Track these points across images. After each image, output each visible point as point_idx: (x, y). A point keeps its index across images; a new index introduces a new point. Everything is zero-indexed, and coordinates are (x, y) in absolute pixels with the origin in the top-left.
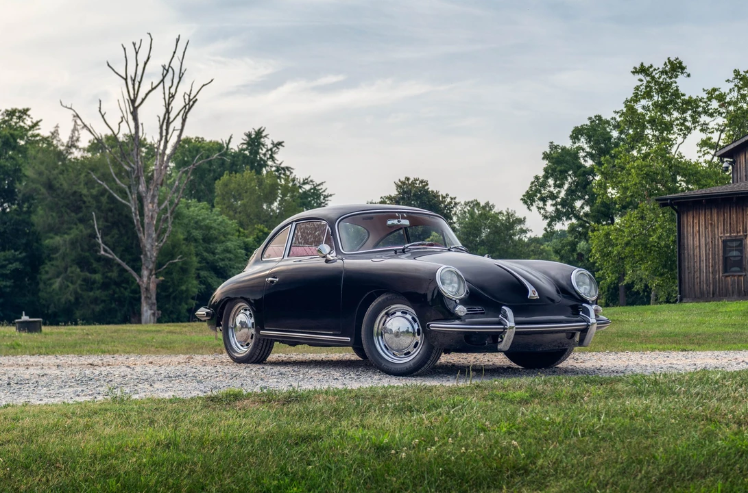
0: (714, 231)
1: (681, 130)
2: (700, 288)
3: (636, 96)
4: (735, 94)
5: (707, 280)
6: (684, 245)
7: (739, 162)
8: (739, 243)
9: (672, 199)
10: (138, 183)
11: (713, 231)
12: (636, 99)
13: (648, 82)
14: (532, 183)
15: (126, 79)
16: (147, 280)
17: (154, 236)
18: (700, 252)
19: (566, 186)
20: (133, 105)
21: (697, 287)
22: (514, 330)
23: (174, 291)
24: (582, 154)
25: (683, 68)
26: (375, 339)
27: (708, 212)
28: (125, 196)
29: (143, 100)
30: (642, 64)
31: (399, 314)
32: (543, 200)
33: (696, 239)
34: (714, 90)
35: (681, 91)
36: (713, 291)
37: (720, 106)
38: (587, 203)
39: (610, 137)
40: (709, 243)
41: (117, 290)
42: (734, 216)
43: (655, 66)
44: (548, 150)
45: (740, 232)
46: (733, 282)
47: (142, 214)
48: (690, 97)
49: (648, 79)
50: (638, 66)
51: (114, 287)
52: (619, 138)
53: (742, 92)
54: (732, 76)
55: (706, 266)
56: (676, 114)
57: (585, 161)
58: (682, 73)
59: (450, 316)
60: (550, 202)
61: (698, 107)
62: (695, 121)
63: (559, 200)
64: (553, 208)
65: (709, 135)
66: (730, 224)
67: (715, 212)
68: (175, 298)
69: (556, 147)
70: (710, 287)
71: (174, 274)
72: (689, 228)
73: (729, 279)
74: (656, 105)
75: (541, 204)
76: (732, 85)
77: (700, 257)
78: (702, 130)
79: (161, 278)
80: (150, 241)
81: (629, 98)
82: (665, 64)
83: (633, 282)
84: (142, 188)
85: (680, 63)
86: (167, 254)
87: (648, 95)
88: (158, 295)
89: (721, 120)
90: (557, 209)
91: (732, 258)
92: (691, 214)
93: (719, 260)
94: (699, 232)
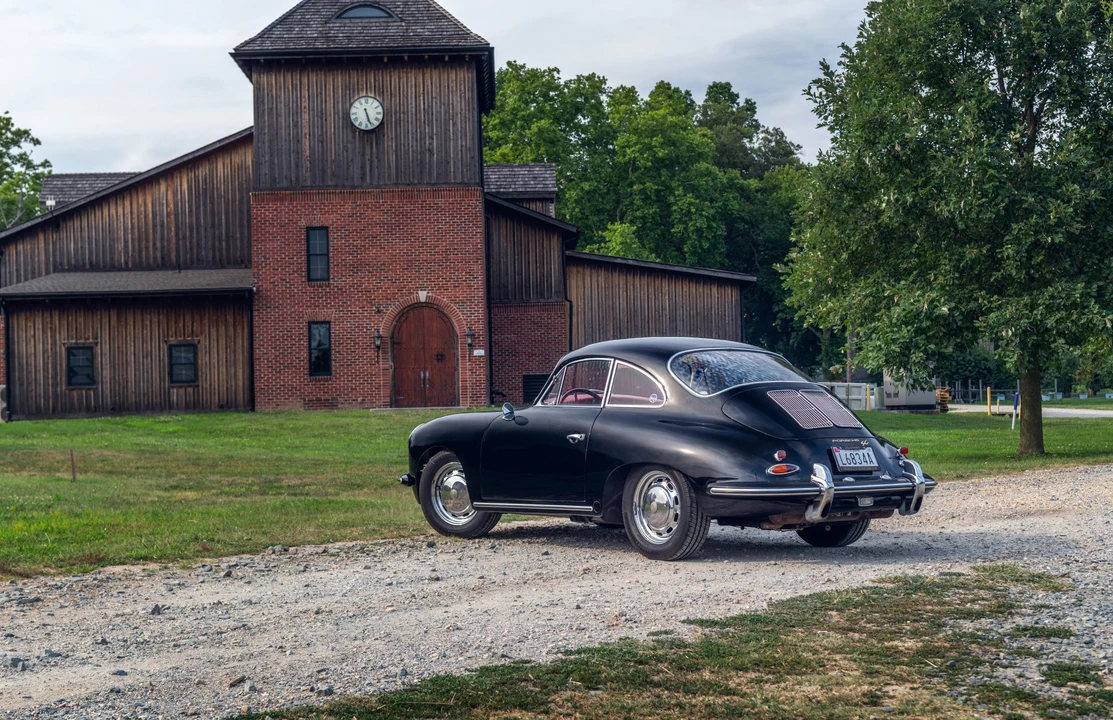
0: (55, 336)
2: (36, 403)
5: (44, 392)
7: (7, 253)
11: (53, 337)
18: (35, 360)
21: (31, 402)
33: (31, 345)
36: (53, 404)
40: (47, 350)
45: (88, 338)
46: (81, 396)
55: (44, 376)
66: (76, 329)
67: (56, 314)
70: (49, 402)
72: (20, 332)
73: (75, 393)
77: (35, 366)
91: (79, 369)
92: (23, 316)
93: (61, 370)
94: (34, 337)
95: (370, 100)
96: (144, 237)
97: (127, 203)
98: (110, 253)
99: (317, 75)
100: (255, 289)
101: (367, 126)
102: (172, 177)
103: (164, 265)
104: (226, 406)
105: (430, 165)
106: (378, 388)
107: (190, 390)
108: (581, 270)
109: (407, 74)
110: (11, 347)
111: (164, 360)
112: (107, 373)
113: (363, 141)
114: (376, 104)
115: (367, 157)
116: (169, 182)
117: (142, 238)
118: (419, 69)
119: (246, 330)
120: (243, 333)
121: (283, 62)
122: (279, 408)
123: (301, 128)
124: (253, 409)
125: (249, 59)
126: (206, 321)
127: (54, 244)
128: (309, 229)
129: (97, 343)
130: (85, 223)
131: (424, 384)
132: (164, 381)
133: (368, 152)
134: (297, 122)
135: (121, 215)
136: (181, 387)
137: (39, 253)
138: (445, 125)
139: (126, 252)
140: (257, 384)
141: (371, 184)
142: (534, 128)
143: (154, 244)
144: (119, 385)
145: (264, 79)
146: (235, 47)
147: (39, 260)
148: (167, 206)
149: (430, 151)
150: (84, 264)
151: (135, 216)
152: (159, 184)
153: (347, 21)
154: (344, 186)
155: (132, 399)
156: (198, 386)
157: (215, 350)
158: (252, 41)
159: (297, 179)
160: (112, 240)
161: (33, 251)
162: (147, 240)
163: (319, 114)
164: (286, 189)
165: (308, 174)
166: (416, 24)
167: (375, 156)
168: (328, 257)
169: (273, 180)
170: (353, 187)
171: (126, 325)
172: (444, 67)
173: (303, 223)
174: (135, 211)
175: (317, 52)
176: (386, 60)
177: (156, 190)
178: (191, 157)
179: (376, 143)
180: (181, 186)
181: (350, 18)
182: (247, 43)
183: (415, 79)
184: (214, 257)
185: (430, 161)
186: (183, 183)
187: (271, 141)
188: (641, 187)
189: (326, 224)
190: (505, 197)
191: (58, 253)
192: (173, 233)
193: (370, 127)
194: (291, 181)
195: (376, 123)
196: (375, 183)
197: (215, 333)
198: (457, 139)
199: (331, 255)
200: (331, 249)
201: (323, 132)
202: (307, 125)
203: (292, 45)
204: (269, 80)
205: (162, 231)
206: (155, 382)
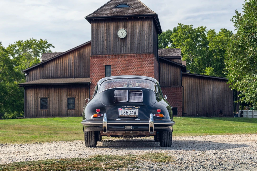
0: (37, 95)
2: (32, 114)
5: (34, 111)
6: (27, 100)
7: (30, 74)
8: (46, 100)
9: (24, 85)
18: (32, 102)
27: (36, 90)
33: (31, 98)
36: (37, 114)
40: (35, 99)
42: (44, 91)
45: (46, 96)
46: (44, 112)
55: (34, 106)
66: (43, 93)
67: (38, 90)
70: (35, 113)
72: (28, 94)
73: (42, 111)
77: (32, 104)
91: (44, 104)
92: (29, 90)
93: (39, 105)
94: (32, 95)
95: (123, 30)
96: (66, 69)
97: (61, 60)
98: (57, 74)
99: (109, 23)
100: (91, 83)
101: (122, 37)
102: (73, 53)
103: (71, 77)
105: (140, 48)
107: (73, 110)
108: (186, 78)
109: (133, 22)
110: (26, 98)
111: (66, 102)
112: (51, 106)
113: (121, 41)
114: (125, 31)
115: (122, 46)
116: (73, 54)
117: (65, 69)
118: (137, 21)
120: (88, 95)
121: (99, 20)
123: (104, 38)
125: (91, 19)
126: (78, 91)
127: (42, 71)
128: (106, 66)
129: (48, 97)
130: (50, 66)
132: (66, 108)
133: (122, 44)
134: (103, 36)
135: (60, 63)
136: (71, 110)
137: (38, 74)
138: (144, 36)
139: (61, 73)
141: (123, 53)
142: (186, 41)
143: (68, 71)
144: (54, 109)
145: (94, 24)
146: (86, 16)
147: (38, 76)
148: (72, 61)
149: (140, 44)
150: (50, 76)
151: (63, 63)
152: (70, 55)
153: (117, 8)
154: (116, 54)
155: (57, 113)
156: (75, 109)
157: (80, 99)
158: (91, 14)
159: (103, 52)
160: (57, 70)
161: (36, 74)
162: (66, 70)
163: (109, 34)
164: (100, 55)
165: (106, 50)
166: (136, 9)
167: (124, 45)
168: (111, 74)
169: (96, 52)
170: (118, 54)
171: (56, 92)
172: (144, 20)
173: (104, 64)
174: (63, 62)
175: (108, 17)
176: (127, 19)
177: (69, 56)
178: (78, 47)
179: (125, 42)
180: (76, 55)
183: (136, 24)
184: (84, 75)
185: (139, 46)
186: (76, 54)
187: (96, 42)
188: (216, 57)
189: (111, 64)
190: (166, 58)
191: (43, 74)
192: (73, 68)
193: (123, 37)
194: (101, 53)
195: (125, 36)
196: (124, 53)
197: (80, 95)
198: (147, 41)
199: (112, 73)
200: (112, 71)
201: (110, 39)
202: (106, 37)
203: (102, 15)
204: (96, 25)
205: (71, 67)
206: (64, 108)
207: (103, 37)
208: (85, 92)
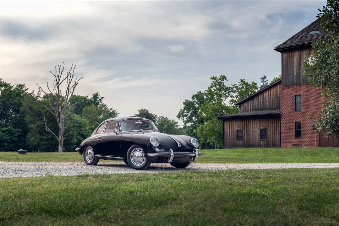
1: (225, 96)
3: (212, 86)
4: (241, 86)
5: (232, 142)
6: (225, 131)
7: (242, 106)
8: (241, 131)
9: (222, 117)
10: (59, 108)
11: (234, 127)
12: (211, 87)
13: (215, 82)
14: (180, 111)
15: (56, 76)
16: (61, 139)
17: (63, 125)
18: (230, 133)
19: (190, 113)
20: (58, 84)
21: (229, 144)
22: (173, 156)
23: (69, 142)
24: (195, 103)
25: (226, 78)
26: (131, 158)
27: (232, 122)
28: (54, 112)
29: (61, 83)
30: (213, 77)
31: (138, 151)
32: (183, 116)
33: (229, 129)
34: (235, 85)
35: (225, 85)
36: (233, 145)
37: (236, 90)
38: (196, 118)
39: (204, 98)
40: (232, 131)
41: (51, 141)
42: (240, 123)
43: (217, 77)
44: (185, 102)
46: (240, 142)
47: (60, 118)
48: (228, 87)
49: (215, 81)
50: (212, 77)
51: (50, 141)
52: (206, 99)
53: (243, 86)
54: (240, 81)
55: (231, 137)
56: (223, 92)
57: (196, 105)
58: (225, 79)
59: (154, 152)
60: (185, 117)
61: (230, 90)
62: (229, 94)
63: (188, 117)
64: (186, 119)
65: (233, 98)
66: (239, 125)
67: (234, 121)
68: (69, 144)
69: (187, 101)
71: (69, 137)
72: (227, 126)
73: (238, 142)
74: (217, 89)
75: (183, 118)
76: (240, 84)
77: (230, 135)
78: (231, 97)
79: (65, 138)
80: (62, 126)
81: (209, 87)
82: (220, 77)
83: (210, 142)
84: (60, 110)
85: (225, 76)
86: (67, 131)
87: (215, 86)
88: (64, 143)
89: (237, 94)
90: (187, 119)
91: (239, 135)
92: (227, 122)
93: (235, 136)
94: (230, 127)
96: (273, 101)
97: (269, 92)
98: (265, 105)
99: (298, 52)
100: (280, 113)
104: (274, 146)
106: (315, 141)
107: (265, 141)
111: (259, 133)
112: (245, 137)
119: (279, 125)
121: (288, 50)
122: (287, 146)
124: (281, 147)
126: (269, 122)
127: (252, 103)
128: (295, 96)
129: (243, 129)
130: (259, 98)
131: (328, 140)
132: (259, 139)
135: (268, 94)
136: (263, 140)
137: (249, 106)
139: (269, 105)
140: (282, 140)
143: (276, 102)
144: (249, 140)
145: (284, 55)
146: (275, 47)
147: (249, 108)
148: (279, 92)
150: (259, 108)
151: (271, 95)
152: (277, 86)
154: (305, 83)
155: (251, 144)
156: (267, 140)
157: (272, 130)
158: (282, 45)
159: (293, 82)
161: (247, 106)
162: (274, 102)
163: (299, 63)
164: (290, 85)
165: (296, 80)
168: (301, 104)
169: (286, 83)
170: (308, 83)
171: (250, 123)
173: (294, 94)
174: (271, 94)
175: (297, 46)
181: (309, 35)
182: (279, 46)
187: (286, 72)
189: (300, 94)
191: (253, 106)
194: (291, 83)
197: (272, 126)
200: (302, 101)
201: (300, 68)
202: (295, 66)
203: (290, 45)
204: (286, 55)
205: (278, 99)
206: (257, 139)
207: (292, 67)
208: (277, 123)
